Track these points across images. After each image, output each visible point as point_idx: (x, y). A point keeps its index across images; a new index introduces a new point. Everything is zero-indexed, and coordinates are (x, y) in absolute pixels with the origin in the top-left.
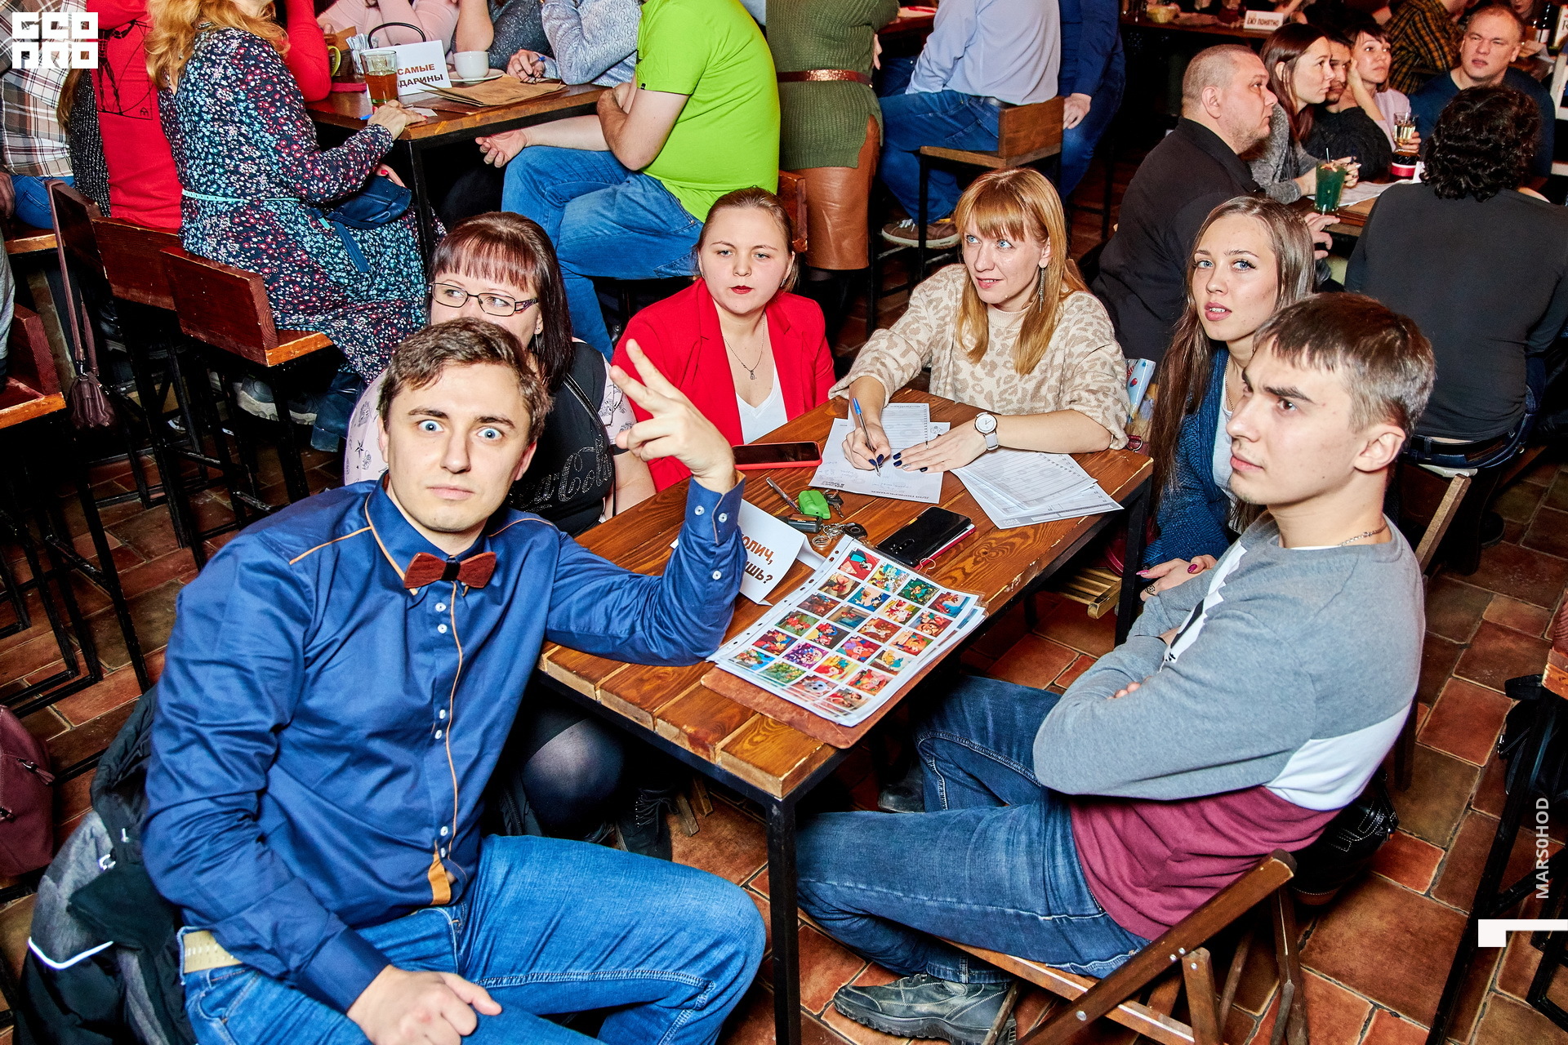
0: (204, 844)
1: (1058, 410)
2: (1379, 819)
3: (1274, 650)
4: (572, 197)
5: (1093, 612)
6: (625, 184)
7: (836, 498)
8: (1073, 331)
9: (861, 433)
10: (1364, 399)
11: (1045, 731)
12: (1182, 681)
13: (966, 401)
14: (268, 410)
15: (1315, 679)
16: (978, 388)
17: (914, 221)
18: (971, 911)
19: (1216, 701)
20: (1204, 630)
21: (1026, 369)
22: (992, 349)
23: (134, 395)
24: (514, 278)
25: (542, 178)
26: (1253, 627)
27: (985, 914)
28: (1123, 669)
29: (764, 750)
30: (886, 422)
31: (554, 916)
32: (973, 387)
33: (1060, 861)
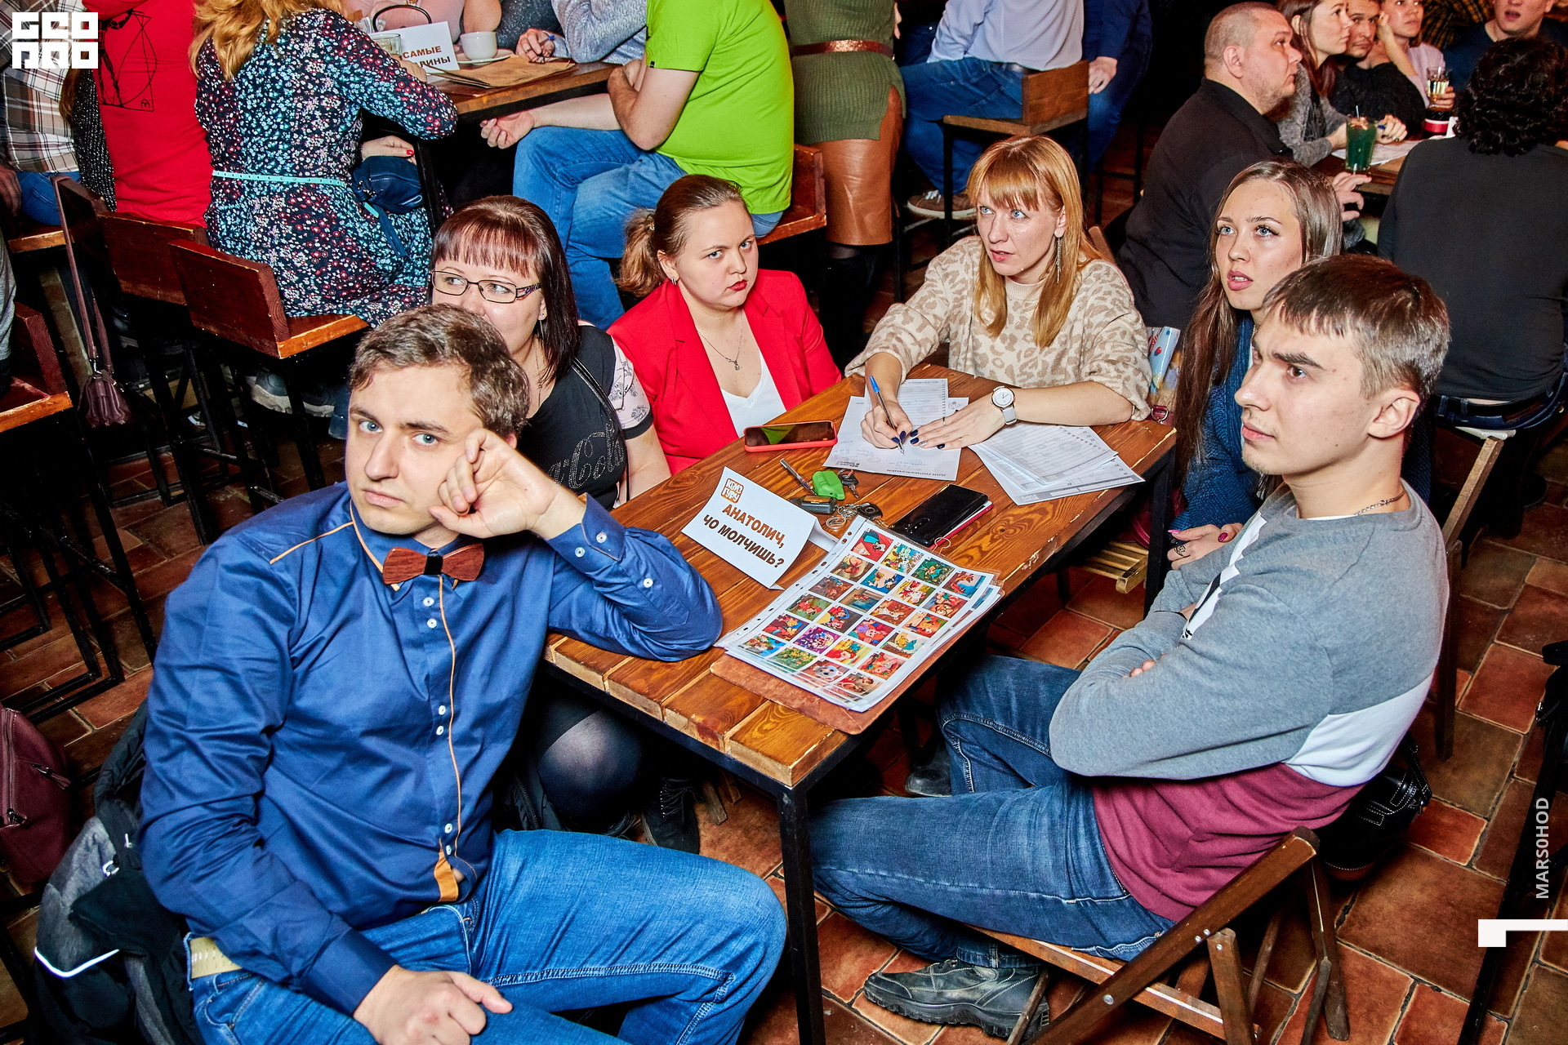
0: (198, 851)
1: (1079, 382)
2: (1412, 791)
3: (1289, 624)
4: (585, 178)
5: (1121, 586)
6: (638, 163)
7: (850, 478)
8: (1091, 301)
9: (880, 410)
10: (1376, 364)
11: (1060, 711)
12: (1196, 657)
13: (987, 375)
14: (283, 403)
15: (1331, 653)
16: (998, 363)
17: (940, 193)
18: (994, 896)
19: (1231, 678)
20: (1219, 605)
21: (1046, 341)
22: (1011, 323)
23: (150, 393)
24: (514, 264)
25: (552, 160)
26: (1267, 601)
27: (1008, 899)
28: (1142, 647)
29: (773, 738)
30: (902, 399)
31: (569, 911)
32: (993, 362)
33: (1083, 843)
